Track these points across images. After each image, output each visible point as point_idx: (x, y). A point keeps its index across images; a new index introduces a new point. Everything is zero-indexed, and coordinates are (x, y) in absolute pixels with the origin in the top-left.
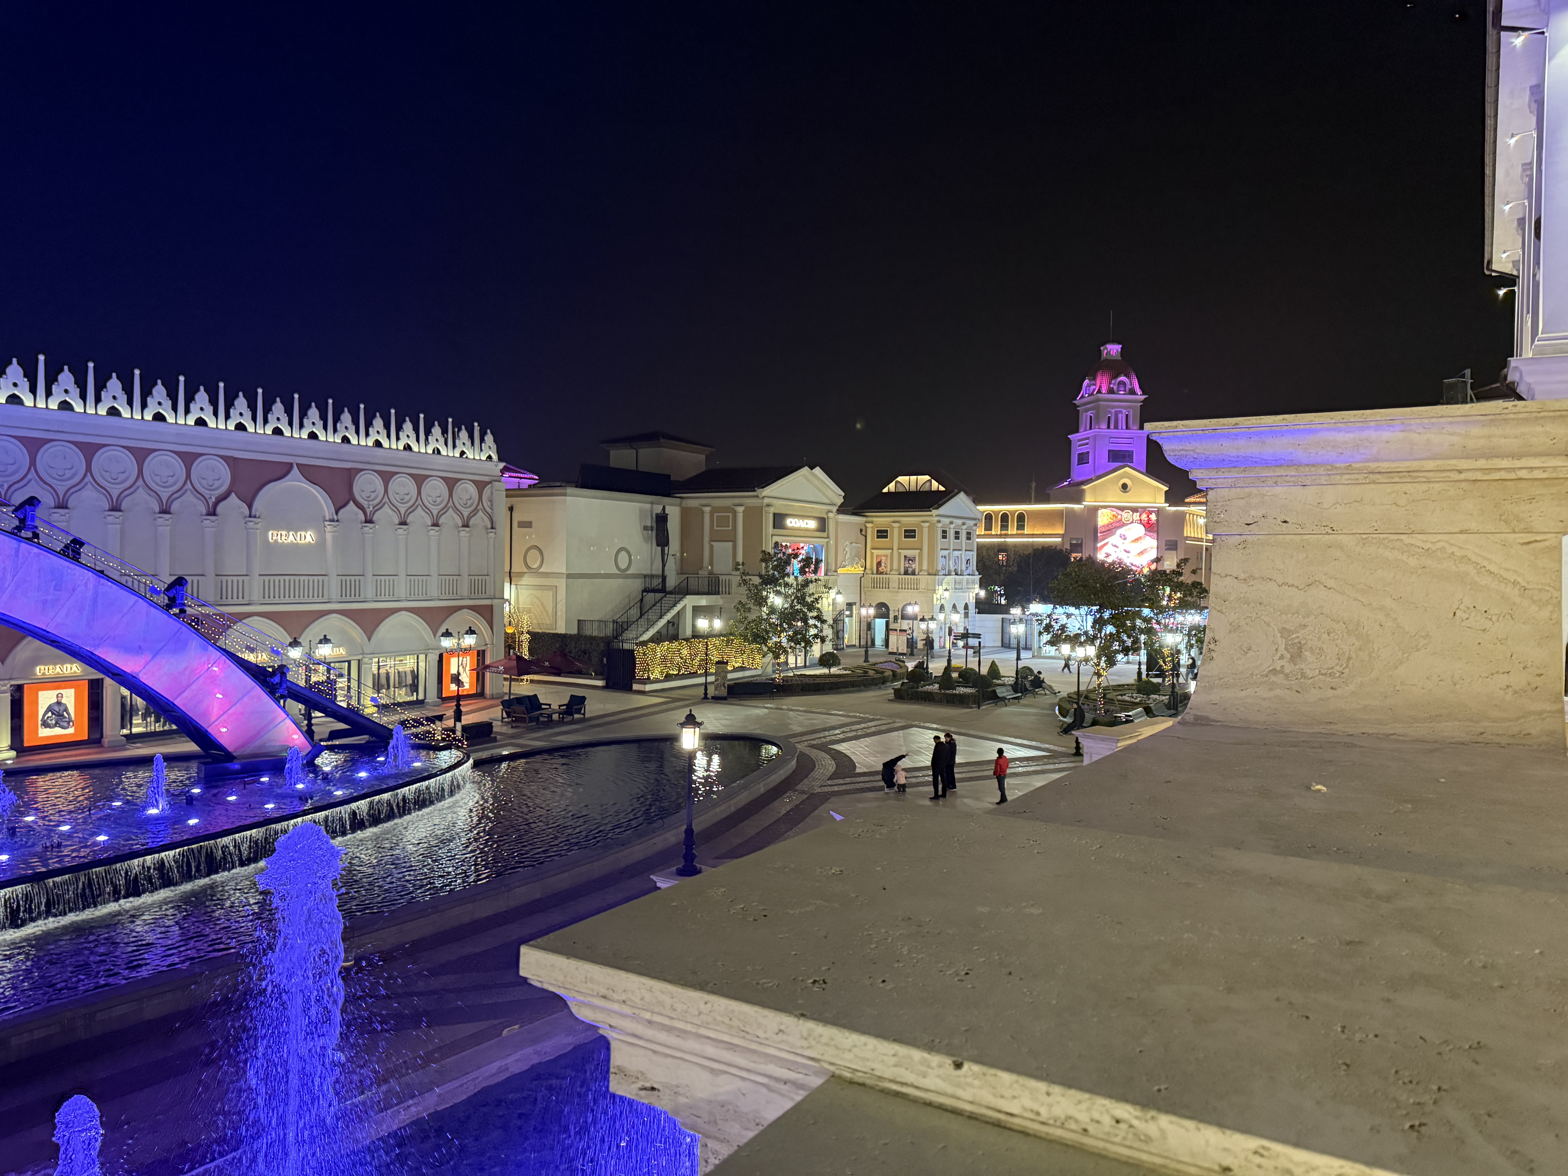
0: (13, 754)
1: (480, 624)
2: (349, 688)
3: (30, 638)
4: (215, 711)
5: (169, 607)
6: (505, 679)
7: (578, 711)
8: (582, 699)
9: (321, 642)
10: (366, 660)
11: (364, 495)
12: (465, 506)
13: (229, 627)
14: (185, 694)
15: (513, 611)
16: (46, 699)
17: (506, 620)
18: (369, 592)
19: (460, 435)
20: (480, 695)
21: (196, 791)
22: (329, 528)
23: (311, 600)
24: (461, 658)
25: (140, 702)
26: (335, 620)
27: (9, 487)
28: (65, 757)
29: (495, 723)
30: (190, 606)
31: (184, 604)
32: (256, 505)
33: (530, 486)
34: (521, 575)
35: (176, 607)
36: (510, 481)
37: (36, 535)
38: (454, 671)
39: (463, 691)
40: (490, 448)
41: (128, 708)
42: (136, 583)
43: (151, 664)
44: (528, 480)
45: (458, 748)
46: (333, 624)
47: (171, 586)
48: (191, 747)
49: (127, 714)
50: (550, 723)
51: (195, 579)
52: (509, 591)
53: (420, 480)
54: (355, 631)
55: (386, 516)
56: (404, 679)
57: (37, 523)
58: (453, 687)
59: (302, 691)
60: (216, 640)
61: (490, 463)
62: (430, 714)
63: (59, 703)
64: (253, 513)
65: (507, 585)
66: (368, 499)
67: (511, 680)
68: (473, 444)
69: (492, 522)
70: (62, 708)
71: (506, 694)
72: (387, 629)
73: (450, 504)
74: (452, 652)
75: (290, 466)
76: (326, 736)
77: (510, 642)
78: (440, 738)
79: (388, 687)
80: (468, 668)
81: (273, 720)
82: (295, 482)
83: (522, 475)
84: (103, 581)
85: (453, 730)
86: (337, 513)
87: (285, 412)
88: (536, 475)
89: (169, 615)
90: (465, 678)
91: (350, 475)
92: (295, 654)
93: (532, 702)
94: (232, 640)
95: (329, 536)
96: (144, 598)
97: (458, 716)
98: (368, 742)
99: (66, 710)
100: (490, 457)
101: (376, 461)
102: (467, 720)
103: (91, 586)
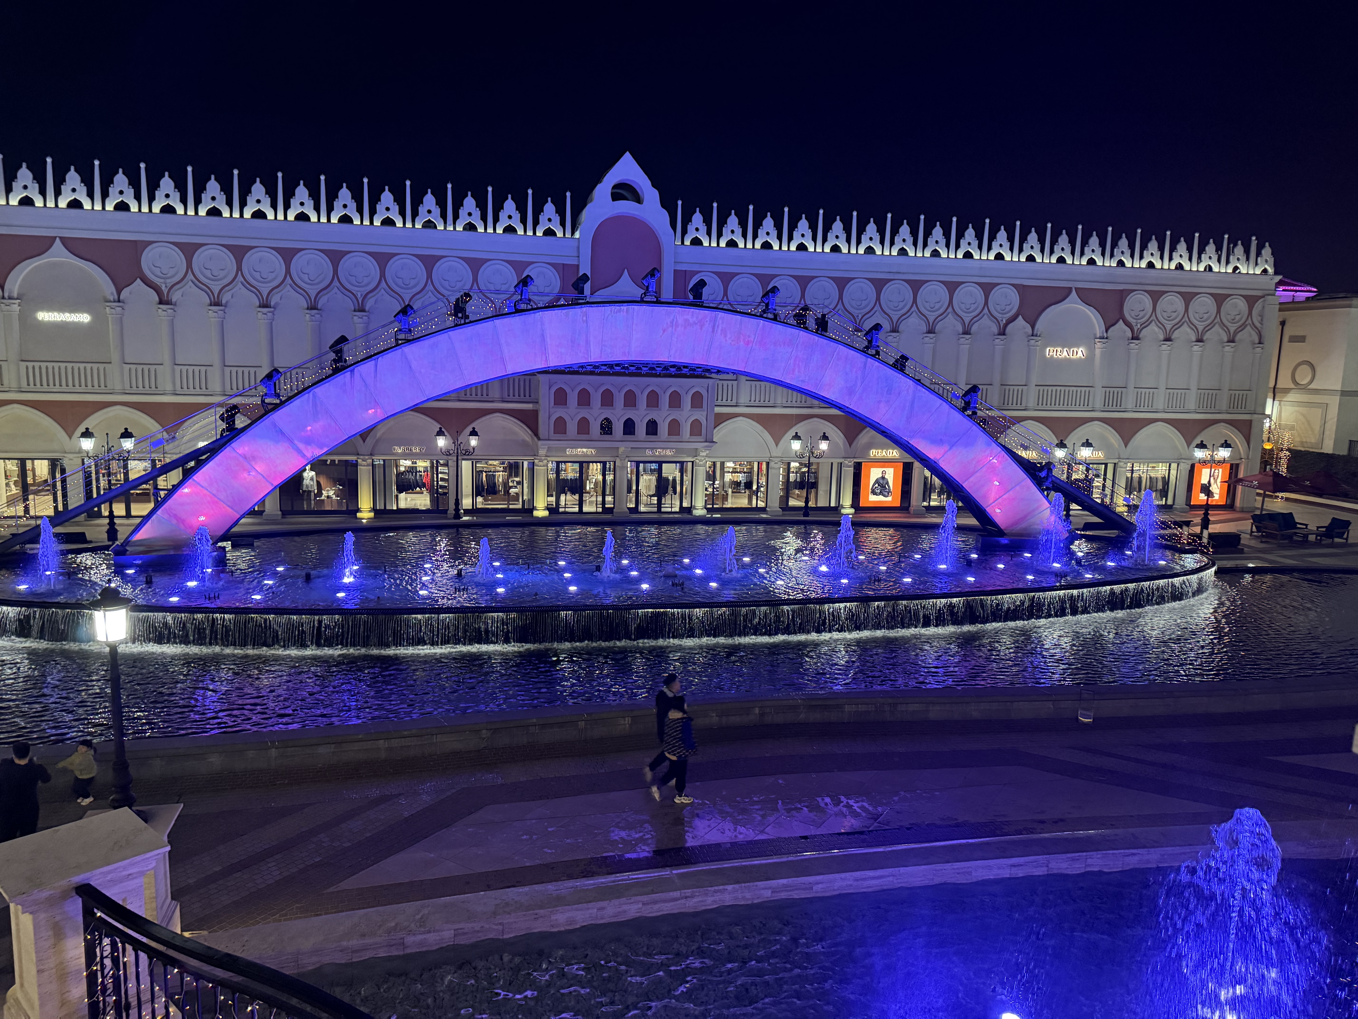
0: (852, 511)
1: (1237, 439)
2: (1104, 486)
3: (868, 428)
4: (993, 495)
5: (964, 409)
6: (1258, 494)
7: (1340, 536)
8: (1348, 523)
9: (1083, 445)
10: (1121, 464)
11: (1133, 314)
12: (1233, 321)
13: (1009, 427)
14: (972, 479)
15: (1273, 427)
16: (875, 474)
17: (1265, 436)
18: (1129, 402)
19: (1236, 250)
20: (1229, 506)
21: (974, 556)
22: (1098, 345)
23: (1077, 408)
24: (1213, 470)
25: (937, 482)
26: (1097, 427)
27: (862, 318)
28: (886, 517)
29: (1243, 536)
30: (980, 410)
31: (976, 408)
32: (1039, 325)
33: (1308, 299)
34: (1286, 391)
35: (969, 409)
36: (1284, 294)
37: (878, 353)
38: (1204, 481)
39: (1212, 501)
40: (1266, 261)
41: (929, 486)
42: (941, 389)
43: (949, 453)
44: (1303, 293)
45: (1203, 553)
46: (1094, 430)
47: (967, 393)
48: (973, 521)
49: (928, 490)
50: (1304, 542)
51: (985, 387)
52: (1270, 407)
53: (1188, 298)
54: (1113, 438)
55: (1153, 332)
56: (1155, 484)
57: (880, 343)
58: (1203, 497)
59: (1065, 486)
60: (997, 438)
61: (1265, 277)
62: (1178, 519)
63: (883, 478)
64: (1035, 333)
65: (1269, 402)
66: (1137, 318)
67: (1265, 496)
68: (1248, 259)
69: (1260, 337)
70: (885, 482)
71: (1258, 508)
72: (1143, 437)
73: (1217, 320)
74: (1204, 463)
75: (1069, 290)
76: (1081, 526)
77: (1267, 458)
78: (1185, 542)
79: (1140, 491)
80: (1219, 480)
81: (1038, 508)
82: (1073, 304)
83: (1297, 288)
84: (919, 387)
85: (1200, 537)
86: (1107, 331)
87: (1069, 242)
88: (1315, 287)
89: (964, 416)
90: (1216, 489)
91: (1121, 296)
92: (1060, 454)
93: (1287, 520)
94: (1011, 439)
95: (1098, 352)
96: (946, 401)
97: (1205, 524)
98: (1118, 536)
99: (887, 483)
100: (1265, 271)
101: (1148, 282)
102: (1214, 528)
103: (911, 391)
